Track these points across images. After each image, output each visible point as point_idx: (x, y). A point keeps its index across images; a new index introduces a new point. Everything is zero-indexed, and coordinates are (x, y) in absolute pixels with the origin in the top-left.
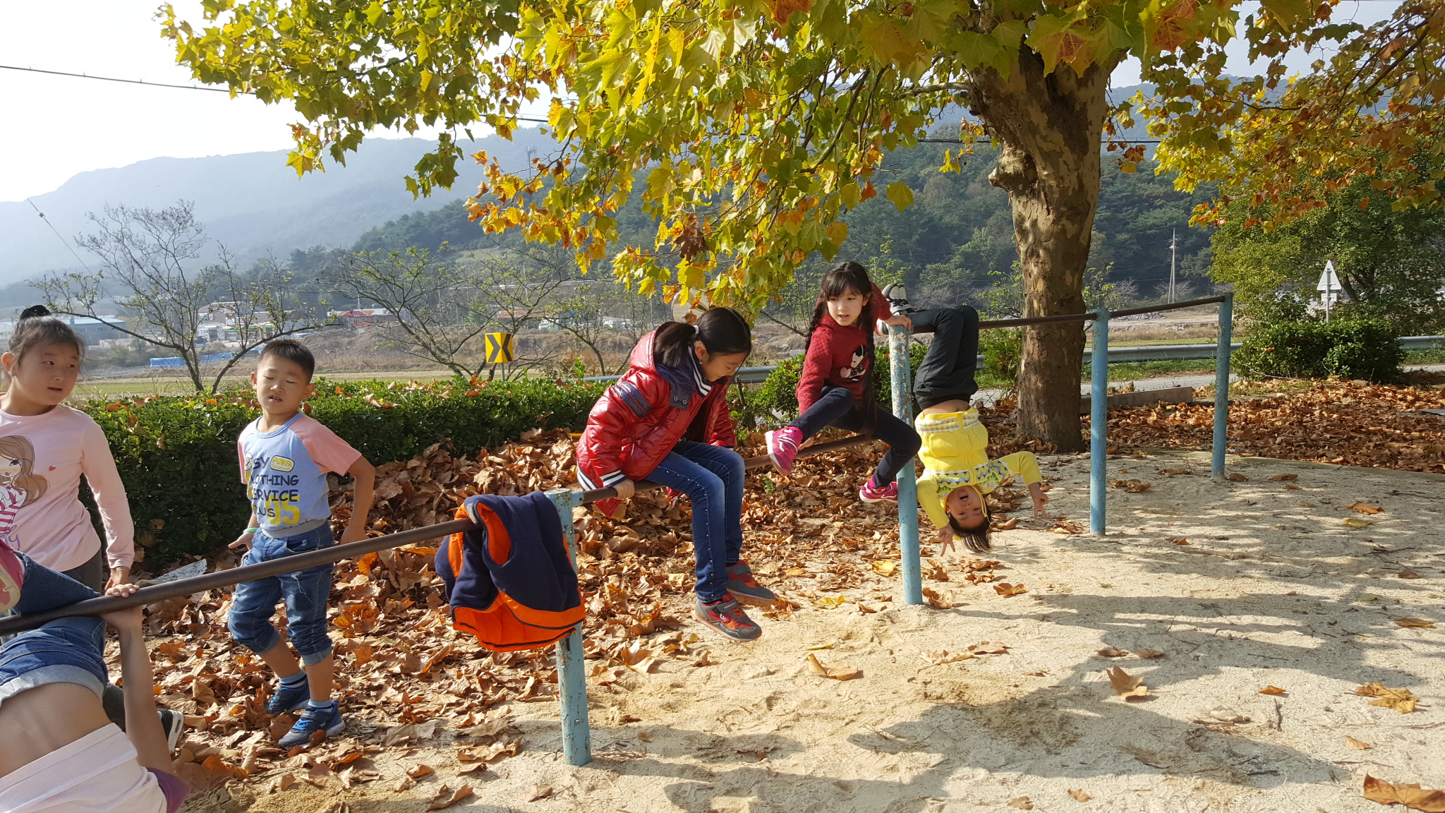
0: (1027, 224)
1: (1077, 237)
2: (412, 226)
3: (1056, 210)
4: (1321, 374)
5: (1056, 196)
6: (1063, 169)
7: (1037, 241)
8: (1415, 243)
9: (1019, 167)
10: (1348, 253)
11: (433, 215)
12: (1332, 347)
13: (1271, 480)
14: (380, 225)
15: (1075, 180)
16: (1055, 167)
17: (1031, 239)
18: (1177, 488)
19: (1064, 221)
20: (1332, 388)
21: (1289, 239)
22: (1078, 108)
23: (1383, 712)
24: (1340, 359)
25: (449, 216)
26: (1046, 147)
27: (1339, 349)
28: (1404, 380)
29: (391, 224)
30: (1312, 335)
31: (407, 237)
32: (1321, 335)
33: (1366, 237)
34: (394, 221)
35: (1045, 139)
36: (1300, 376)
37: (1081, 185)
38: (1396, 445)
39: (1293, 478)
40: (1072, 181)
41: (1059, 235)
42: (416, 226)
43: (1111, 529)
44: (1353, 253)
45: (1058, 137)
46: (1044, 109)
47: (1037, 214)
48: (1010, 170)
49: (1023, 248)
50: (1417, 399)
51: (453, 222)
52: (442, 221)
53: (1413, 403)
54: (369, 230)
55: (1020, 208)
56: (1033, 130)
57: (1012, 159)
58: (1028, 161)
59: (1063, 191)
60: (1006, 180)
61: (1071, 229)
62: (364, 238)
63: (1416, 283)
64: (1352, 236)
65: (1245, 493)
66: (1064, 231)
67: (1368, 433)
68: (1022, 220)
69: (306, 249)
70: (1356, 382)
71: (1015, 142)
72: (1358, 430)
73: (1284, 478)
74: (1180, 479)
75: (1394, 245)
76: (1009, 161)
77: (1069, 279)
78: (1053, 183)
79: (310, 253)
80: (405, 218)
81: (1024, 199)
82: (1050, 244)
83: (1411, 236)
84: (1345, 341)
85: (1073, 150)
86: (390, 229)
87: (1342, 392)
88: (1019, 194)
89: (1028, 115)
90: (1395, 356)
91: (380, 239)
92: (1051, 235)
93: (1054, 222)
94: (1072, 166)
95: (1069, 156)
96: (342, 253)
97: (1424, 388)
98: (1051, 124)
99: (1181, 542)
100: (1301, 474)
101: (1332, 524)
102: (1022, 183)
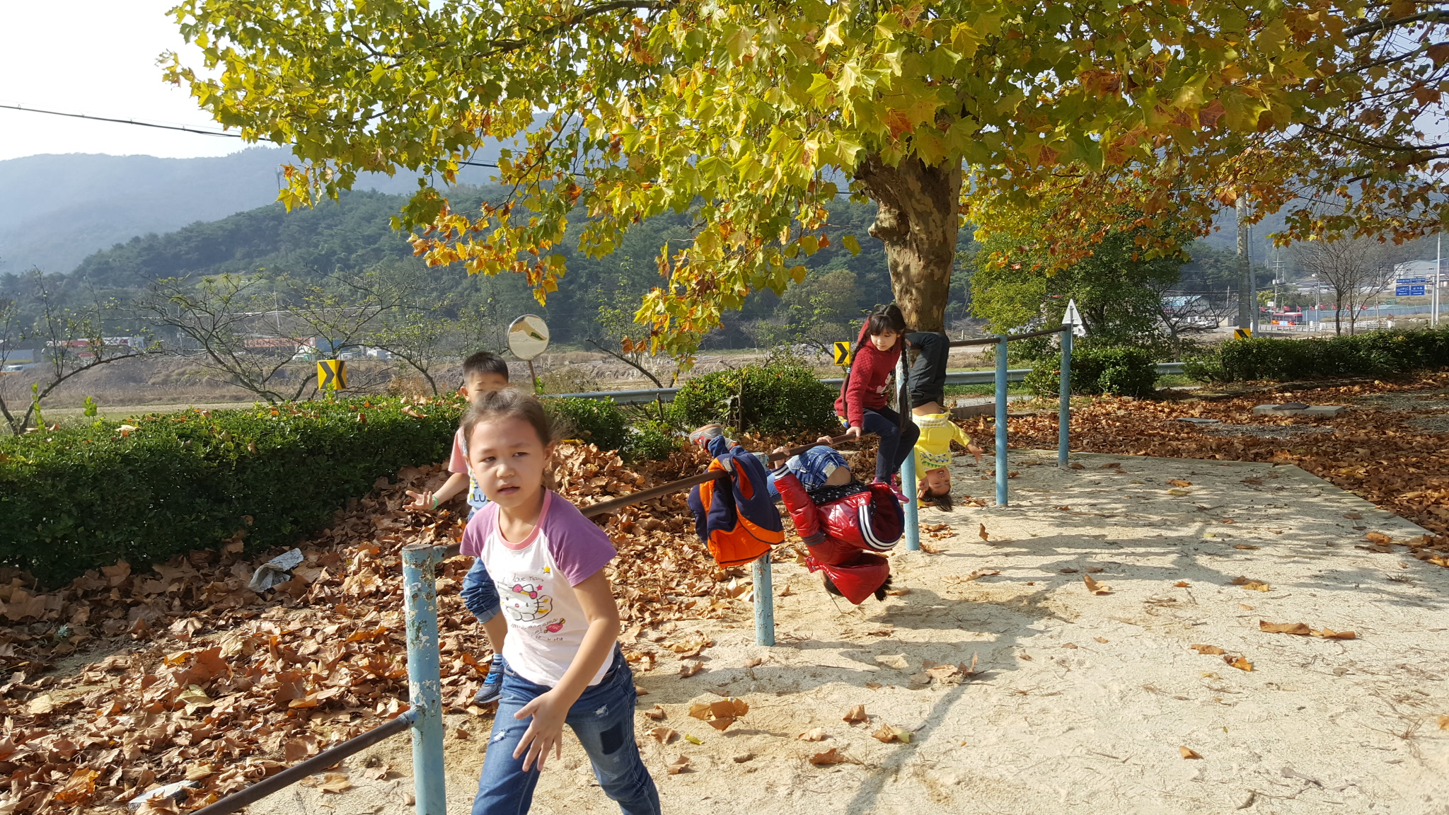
0: (900, 269)
1: (941, 279)
2: (145, 249)
3: (926, 258)
4: (1097, 392)
5: (926, 247)
6: (932, 225)
7: (910, 282)
8: (1136, 285)
9: (894, 222)
10: (1083, 293)
11: (169, 239)
12: (1104, 369)
13: (1102, 468)
14: (107, 247)
15: (941, 235)
16: (926, 224)
17: (904, 281)
18: (1038, 475)
19: (932, 267)
20: (1108, 403)
21: (1036, 280)
22: (942, 178)
23: (1252, 592)
24: (1111, 380)
25: (188, 239)
26: (919, 208)
27: (1110, 371)
28: (1158, 397)
29: (119, 247)
30: (1087, 360)
31: (139, 260)
32: (1095, 360)
33: (1098, 279)
34: (124, 243)
35: (918, 201)
36: (1081, 394)
37: (945, 239)
38: (1174, 443)
39: (1117, 465)
40: (938, 235)
41: (928, 277)
42: (150, 248)
43: (1010, 503)
44: (1089, 292)
45: (929, 201)
46: (919, 179)
47: (911, 261)
48: (886, 224)
49: (897, 287)
50: (1173, 410)
51: (192, 245)
52: (179, 244)
53: (1170, 413)
54: (94, 252)
55: (895, 256)
56: (910, 195)
57: (888, 216)
58: (902, 218)
59: (931, 243)
60: (882, 232)
61: (938, 273)
62: (88, 262)
63: (1137, 319)
64: (1087, 278)
65: (1088, 476)
66: (932, 274)
67: (1150, 435)
68: (896, 264)
69: (17, 272)
70: (1125, 398)
71: (891, 202)
72: (1142, 433)
73: (1111, 466)
74: (1034, 470)
75: (1120, 286)
76: (885, 218)
77: (935, 313)
78: (923, 236)
79: (23, 277)
80: (137, 240)
81: (898, 248)
82: (921, 285)
83: (1132, 279)
84: (1114, 365)
85: (939, 211)
86: (118, 252)
87: (1116, 405)
88: (893, 244)
89: (906, 182)
90: (1151, 377)
91: (107, 263)
92: (921, 276)
93: (924, 267)
94: (939, 223)
95: (936, 215)
96: (62, 277)
97: (1175, 402)
98: (923, 190)
99: (1065, 509)
100: (1123, 463)
101: (1163, 494)
102: (897, 235)
